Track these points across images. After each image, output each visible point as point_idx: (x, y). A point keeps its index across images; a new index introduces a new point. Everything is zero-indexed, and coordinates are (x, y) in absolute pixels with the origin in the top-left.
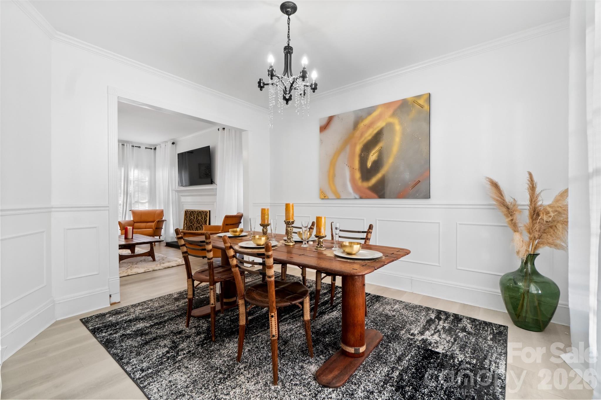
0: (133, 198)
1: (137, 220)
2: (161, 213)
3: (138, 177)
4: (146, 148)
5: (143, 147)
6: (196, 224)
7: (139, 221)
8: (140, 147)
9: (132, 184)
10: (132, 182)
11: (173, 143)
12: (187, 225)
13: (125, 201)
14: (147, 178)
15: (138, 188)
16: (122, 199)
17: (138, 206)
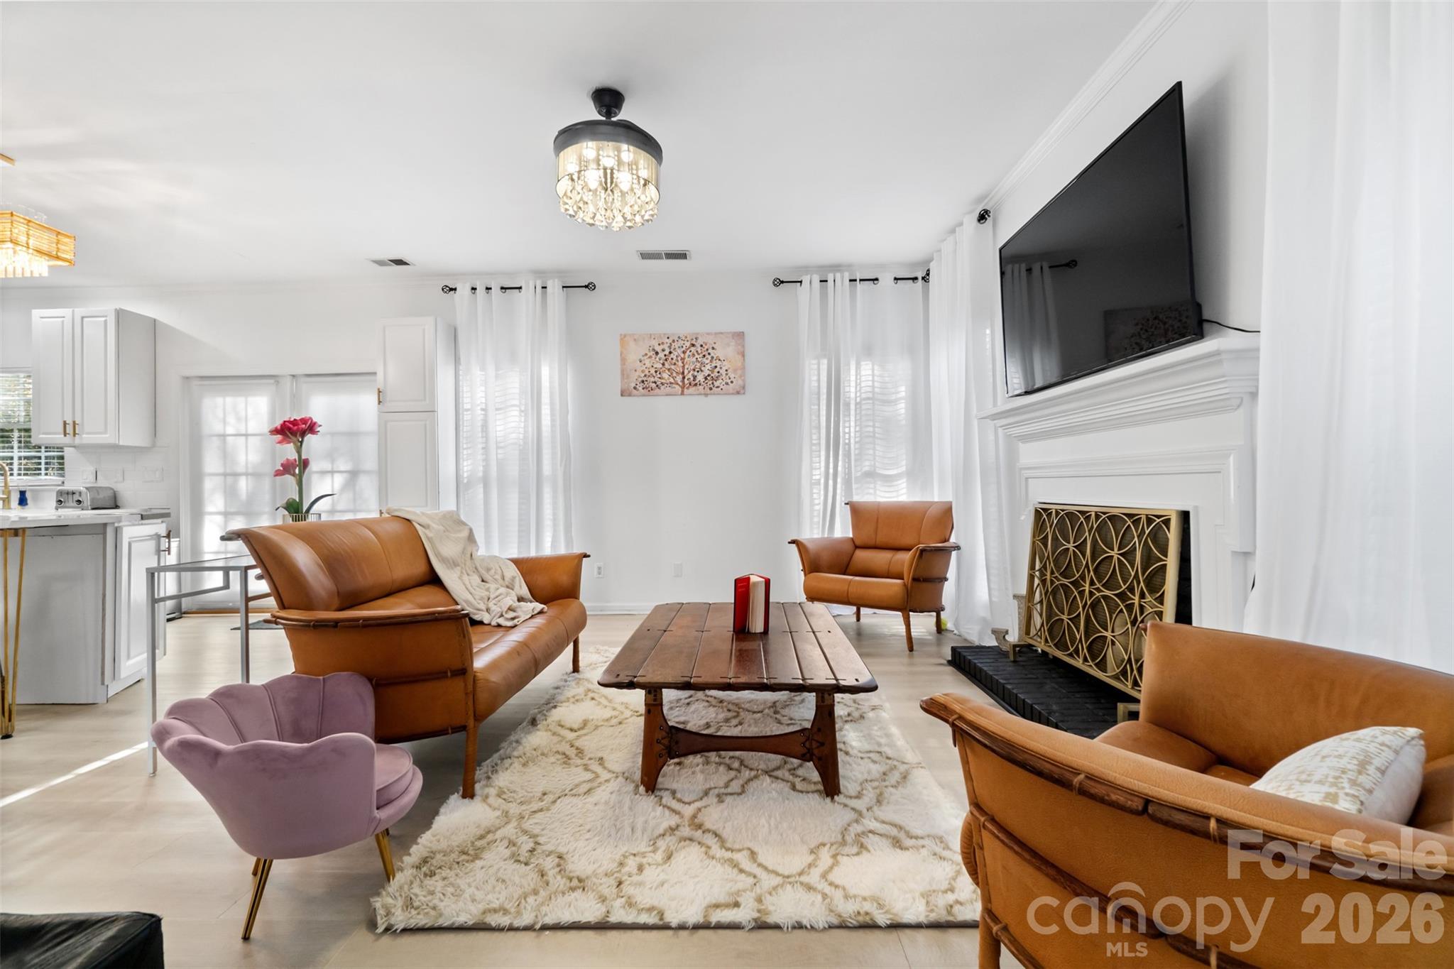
0: (856, 460)
1: (866, 537)
2: (945, 517)
3: (873, 387)
4: (895, 279)
5: (886, 280)
6: (1092, 583)
7: (872, 543)
8: (877, 279)
9: (853, 412)
10: (853, 407)
11: (982, 217)
12: (1043, 582)
13: (831, 471)
14: (903, 388)
15: (874, 426)
16: (823, 464)
17: (875, 488)
